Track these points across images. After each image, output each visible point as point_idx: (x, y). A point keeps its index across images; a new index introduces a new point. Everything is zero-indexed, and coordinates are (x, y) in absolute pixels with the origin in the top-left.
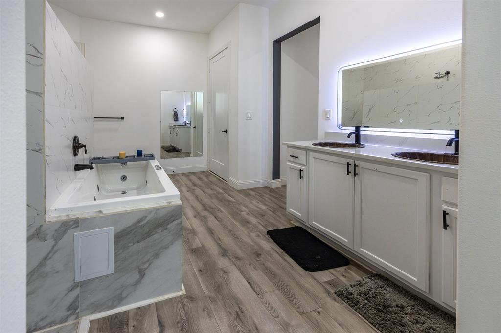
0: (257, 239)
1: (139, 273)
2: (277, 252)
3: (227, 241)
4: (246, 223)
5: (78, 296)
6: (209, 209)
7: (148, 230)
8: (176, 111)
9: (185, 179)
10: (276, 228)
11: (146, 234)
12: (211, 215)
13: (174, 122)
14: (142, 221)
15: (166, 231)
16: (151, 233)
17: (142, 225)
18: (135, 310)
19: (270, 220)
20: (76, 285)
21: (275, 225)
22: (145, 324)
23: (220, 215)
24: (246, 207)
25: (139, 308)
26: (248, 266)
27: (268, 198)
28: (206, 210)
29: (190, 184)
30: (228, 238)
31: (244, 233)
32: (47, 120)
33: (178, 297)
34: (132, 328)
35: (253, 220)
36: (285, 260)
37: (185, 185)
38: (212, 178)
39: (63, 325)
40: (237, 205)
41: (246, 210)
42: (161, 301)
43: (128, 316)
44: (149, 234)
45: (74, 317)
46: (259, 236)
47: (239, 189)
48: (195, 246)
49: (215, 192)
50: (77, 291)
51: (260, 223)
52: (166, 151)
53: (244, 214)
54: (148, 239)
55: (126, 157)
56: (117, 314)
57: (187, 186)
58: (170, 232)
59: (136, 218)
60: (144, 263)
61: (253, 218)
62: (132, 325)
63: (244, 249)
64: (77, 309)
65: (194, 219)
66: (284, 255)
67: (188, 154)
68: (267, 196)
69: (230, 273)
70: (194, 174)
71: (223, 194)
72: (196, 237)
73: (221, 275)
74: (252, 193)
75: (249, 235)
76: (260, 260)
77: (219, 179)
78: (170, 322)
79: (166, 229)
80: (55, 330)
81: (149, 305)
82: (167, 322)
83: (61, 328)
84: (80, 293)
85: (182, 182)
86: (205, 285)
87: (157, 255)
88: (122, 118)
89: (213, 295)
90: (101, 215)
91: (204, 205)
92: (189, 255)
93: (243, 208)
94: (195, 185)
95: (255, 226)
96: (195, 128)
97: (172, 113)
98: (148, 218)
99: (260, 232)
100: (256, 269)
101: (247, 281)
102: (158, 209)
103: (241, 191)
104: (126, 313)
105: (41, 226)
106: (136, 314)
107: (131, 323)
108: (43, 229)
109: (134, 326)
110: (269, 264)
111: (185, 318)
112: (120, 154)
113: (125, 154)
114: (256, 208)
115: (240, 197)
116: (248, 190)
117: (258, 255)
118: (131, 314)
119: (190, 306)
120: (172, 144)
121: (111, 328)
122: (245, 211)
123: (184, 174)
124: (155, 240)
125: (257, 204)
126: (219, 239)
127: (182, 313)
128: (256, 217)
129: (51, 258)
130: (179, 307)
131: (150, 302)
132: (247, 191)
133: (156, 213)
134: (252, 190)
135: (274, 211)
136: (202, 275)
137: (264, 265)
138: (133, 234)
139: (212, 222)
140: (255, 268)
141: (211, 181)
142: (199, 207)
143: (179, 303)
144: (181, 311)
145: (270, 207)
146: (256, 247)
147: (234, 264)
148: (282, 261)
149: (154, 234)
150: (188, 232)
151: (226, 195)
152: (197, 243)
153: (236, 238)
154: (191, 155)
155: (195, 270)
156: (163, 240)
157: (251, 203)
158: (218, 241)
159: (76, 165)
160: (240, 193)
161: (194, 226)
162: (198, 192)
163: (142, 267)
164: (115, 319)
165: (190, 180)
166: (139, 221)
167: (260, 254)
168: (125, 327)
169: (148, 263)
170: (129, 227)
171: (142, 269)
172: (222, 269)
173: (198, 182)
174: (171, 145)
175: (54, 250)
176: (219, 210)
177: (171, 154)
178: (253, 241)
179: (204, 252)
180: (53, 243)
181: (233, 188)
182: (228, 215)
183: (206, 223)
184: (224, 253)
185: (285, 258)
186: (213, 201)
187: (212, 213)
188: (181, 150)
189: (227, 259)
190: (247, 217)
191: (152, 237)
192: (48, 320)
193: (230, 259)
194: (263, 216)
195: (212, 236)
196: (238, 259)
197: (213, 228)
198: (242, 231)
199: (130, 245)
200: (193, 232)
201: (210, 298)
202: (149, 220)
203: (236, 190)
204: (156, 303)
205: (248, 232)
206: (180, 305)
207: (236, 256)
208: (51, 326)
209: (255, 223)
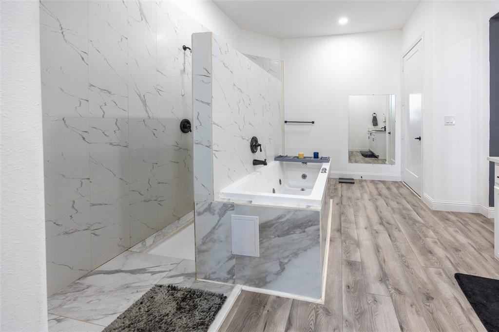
0: (436, 278)
1: (280, 265)
2: (460, 304)
3: (394, 266)
4: (427, 252)
5: (234, 266)
6: (385, 223)
7: (287, 228)
8: (374, 115)
9: (371, 186)
10: (472, 273)
11: (285, 231)
12: (385, 232)
13: (373, 127)
14: (282, 218)
15: (303, 234)
16: (290, 231)
17: (282, 222)
18: (275, 297)
19: (468, 260)
20: (232, 257)
21: (472, 268)
22: (277, 314)
23: (396, 233)
24: (436, 233)
25: (278, 297)
26: (408, 305)
27: (476, 229)
28: (382, 224)
29: (375, 192)
30: (396, 264)
31: (420, 264)
32: (215, 124)
33: (315, 304)
34: (266, 312)
35: (439, 251)
36: (471, 321)
37: (369, 193)
38: (403, 191)
39: (225, 284)
40: (424, 228)
41: (435, 237)
42: (299, 300)
43: (268, 299)
44: (287, 233)
45: (232, 281)
46: (440, 274)
47: (434, 209)
48: (353, 259)
49: (401, 207)
50: (233, 262)
51: (448, 259)
52: (363, 155)
53: (429, 241)
54: (287, 237)
55: (304, 157)
56: (261, 293)
57: (371, 194)
58: (308, 236)
59: (277, 214)
60: (284, 258)
61: (441, 250)
62: (268, 309)
63: (411, 283)
64: (234, 276)
65: (365, 230)
66: (471, 314)
67: (384, 161)
68: (476, 226)
69: (381, 304)
70: (384, 182)
71: (410, 211)
72: (358, 250)
73: (369, 302)
74: (453, 218)
75: (425, 269)
76: (429, 306)
77: (412, 193)
78: (298, 324)
79: (304, 232)
80: (219, 285)
81: (288, 299)
82: (296, 323)
83: (224, 285)
84: (236, 264)
85: (367, 189)
86: (347, 305)
87: (295, 255)
88: (313, 122)
89: (351, 319)
90: (250, 204)
91: (381, 218)
92: (343, 266)
93: (431, 233)
94: (380, 195)
95: (439, 260)
96: (390, 133)
97: (372, 118)
98: (287, 217)
99: (443, 270)
100: (418, 314)
101: (400, 324)
102: (296, 211)
103: (435, 213)
104: (267, 296)
105: (211, 203)
106: (274, 302)
107: (268, 307)
108: (212, 205)
109: (268, 311)
110: (441, 317)
111: (313, 328)
112: (299, 154)
113: (303, 154)
114: (451, 239)
115: (432, 219)
116: (449, 212)
117: (429, 298)
118: (270, 300)
119: (323, 319)
120: (371, 149)
121: (252, 303)
122: (432, 238)
123: (373, 182)
124: (294, 240)
125: (454, 234)
126: (384, 260)
127: (312, 322)
128: (446, 249)
129: (217, 229)
130: (312, 314)
131: (288, 296)
132: (446, 214)
133: (294, 213)
134: (454, 214)
135: (479, 250)
136: (348, 292)
137: (432, 313)
138: (275, 228)
139: (384, 239)
140: (417, 312)
141: (401, 194)
142: (375, 218)
143: (314, 310)
144: (312, 319)
145: (475, 242)
146: (430, 287)
147: (391, 296)
148: (463, 319)
149: (292, 234)
150: (352, 242)
151: (414, 214)
152: (356, 257)
153: (406, 266)
154: (386, 162)
155: (343, 284)
156: (301, 241)
157: (447, 230)
158: (382, 263)
159: (255, 160)
160: (434, 214)
161: (361, 238)
162: (381, 202)
163: (282, 261)
164: (259, 297)
165: (377, 188)
166: (279, 218)
167: (433, 299)
168: (262, 308)
169: (287, 259)
170: (271, 221)
171: (282, 263)
172: (374, 296)
173: (385, 191)
174: (369, 150)
175: (219, 224)
176: (397, 228)
177: (367, 159)
178: (429, 278)
179: (361, 268)
180: (218, 218)
181: (427, 206)
182: (406, 236)
183: (375, 238)
184: (384, 278)
185: (472, 319)
186: (395, 216)
187: (387, 229)
188: (378, 156)
189: (385, 286)
190: (432, 245)
191: (291, 236)
192: (216, 276)
193: (388, 288)
194: (457, 250)
195: (377, 255)
196: (399, 292)
197: (381, 245)
198: (417, 261)
199: (272, 237)
200: (358, 244)
201: (347, 321)
202: (288, 219)
203: (430, 209)
204: (294, 299)
205: (425, 264)
206: (313, 313)
207: (397, 287)
208: (218, 281)
209: (441, 256)
